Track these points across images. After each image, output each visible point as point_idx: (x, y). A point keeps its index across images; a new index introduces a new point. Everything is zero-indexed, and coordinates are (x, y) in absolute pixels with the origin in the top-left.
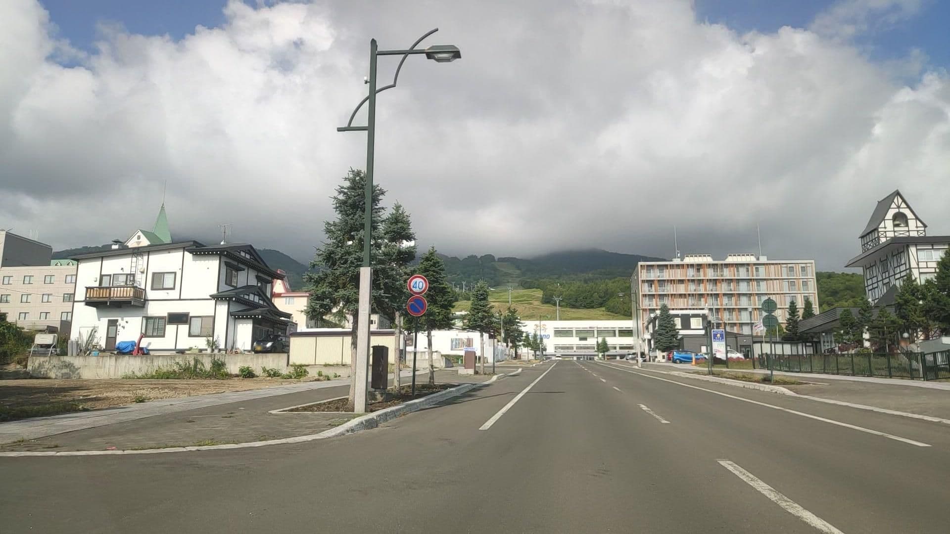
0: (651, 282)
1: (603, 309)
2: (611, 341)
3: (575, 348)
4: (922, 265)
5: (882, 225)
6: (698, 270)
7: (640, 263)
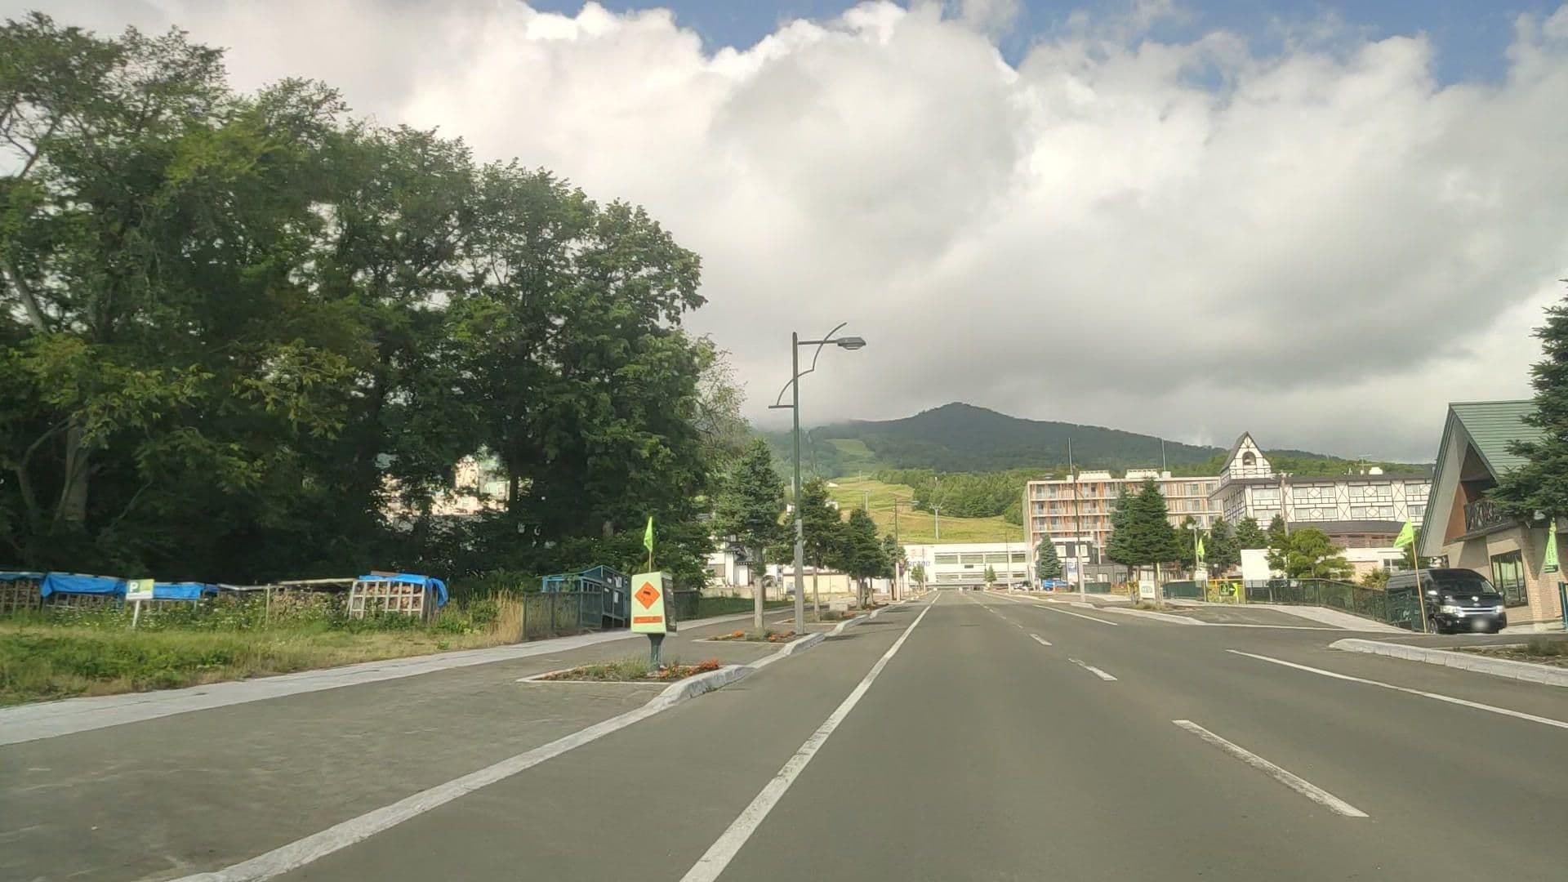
0: (1041, 504)
1: (1001, 517)
2: (998, 567)
3: (960, 576)
4: (1256, 503)
5: (1233, 464)
6: (1093, 490)
7: (1030, 483)
